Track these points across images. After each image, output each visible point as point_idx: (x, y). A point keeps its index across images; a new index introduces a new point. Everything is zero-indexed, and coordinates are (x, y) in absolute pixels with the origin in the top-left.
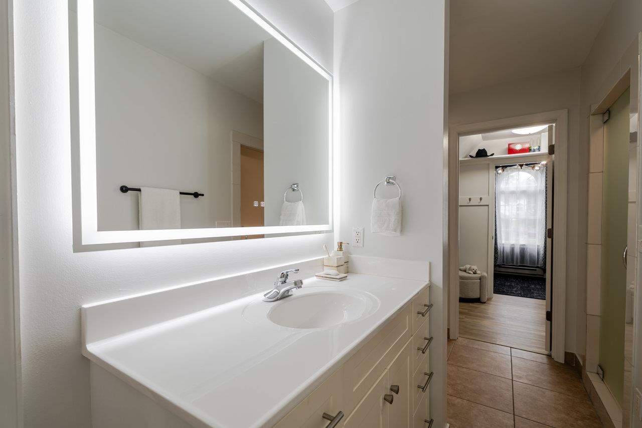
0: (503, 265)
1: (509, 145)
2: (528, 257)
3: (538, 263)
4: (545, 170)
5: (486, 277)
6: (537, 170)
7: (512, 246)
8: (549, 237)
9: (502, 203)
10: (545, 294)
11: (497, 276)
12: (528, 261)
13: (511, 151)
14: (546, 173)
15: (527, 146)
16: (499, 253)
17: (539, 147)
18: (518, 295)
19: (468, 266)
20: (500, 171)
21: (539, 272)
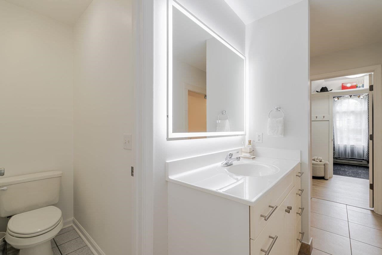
0: (339, 158)
1: (342, 84)
2: (356, 153)
3: (363, 157)
4: (367, 98)
5: (328, 164)
6: (362, 99)
7: (345, 146)
8: (371, 139)
9: (337, 119)
10: (369, 176)
11: (335, 164)
12: (357, 155)
13: (344, 87)
14: (368, 100)
15: (354, 84)
16: (336, 150)
17: (363, 85)
18: (350, 176)
19: (316, 157)
20: (336, 99)
21: (364, 163)
